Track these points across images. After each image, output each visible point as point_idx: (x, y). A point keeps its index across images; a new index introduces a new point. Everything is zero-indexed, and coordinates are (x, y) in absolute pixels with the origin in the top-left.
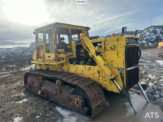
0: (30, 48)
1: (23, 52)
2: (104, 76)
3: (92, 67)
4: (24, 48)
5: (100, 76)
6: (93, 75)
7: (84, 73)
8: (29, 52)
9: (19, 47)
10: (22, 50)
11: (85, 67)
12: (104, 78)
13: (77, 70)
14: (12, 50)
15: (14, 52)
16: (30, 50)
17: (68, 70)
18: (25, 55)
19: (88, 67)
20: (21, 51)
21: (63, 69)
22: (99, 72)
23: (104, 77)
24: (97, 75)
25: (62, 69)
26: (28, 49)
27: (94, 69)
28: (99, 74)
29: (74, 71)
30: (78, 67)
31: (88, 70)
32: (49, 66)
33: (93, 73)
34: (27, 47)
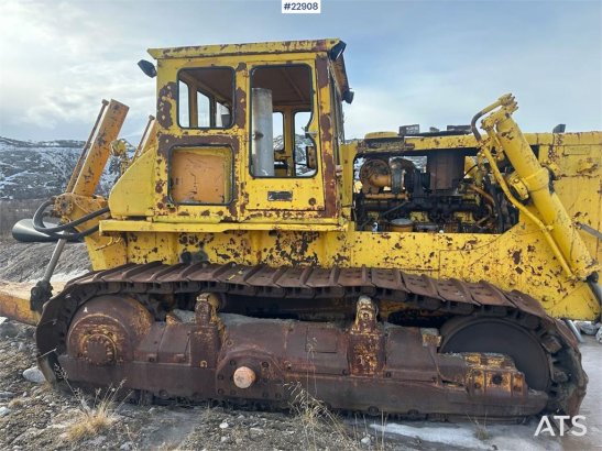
2: (540, 268)
3: (484, 238)
5: (523, 268)
6: (486, 268)
7: (434, 263)
11: (443, 239)
12: (539, 275)
13: (398, 253)
17: (341, 258)
19: (460, 239)
21: (309, 254)
22: (517, 256)
23: (537, 271)
24: (506, 267)
25: (302, 253)
27: (492, 246)
28: (517, 262)
29: (380, 260)
30: (402, 243)
31: (464, 252)
32: (202, 244)
33: (486, 260)
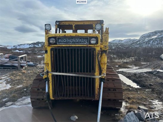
0: (139, 41)
1: (132, 44)
4: (134, 40)
8: (138, 45)
9: (129, 39)
10: (132, 42)
14: (123, 42)
15: (124, 43)
16: (138, 43)
18: (132, 48)
20: (130, 43)
26: (137, 42)
34: (137, 39)
